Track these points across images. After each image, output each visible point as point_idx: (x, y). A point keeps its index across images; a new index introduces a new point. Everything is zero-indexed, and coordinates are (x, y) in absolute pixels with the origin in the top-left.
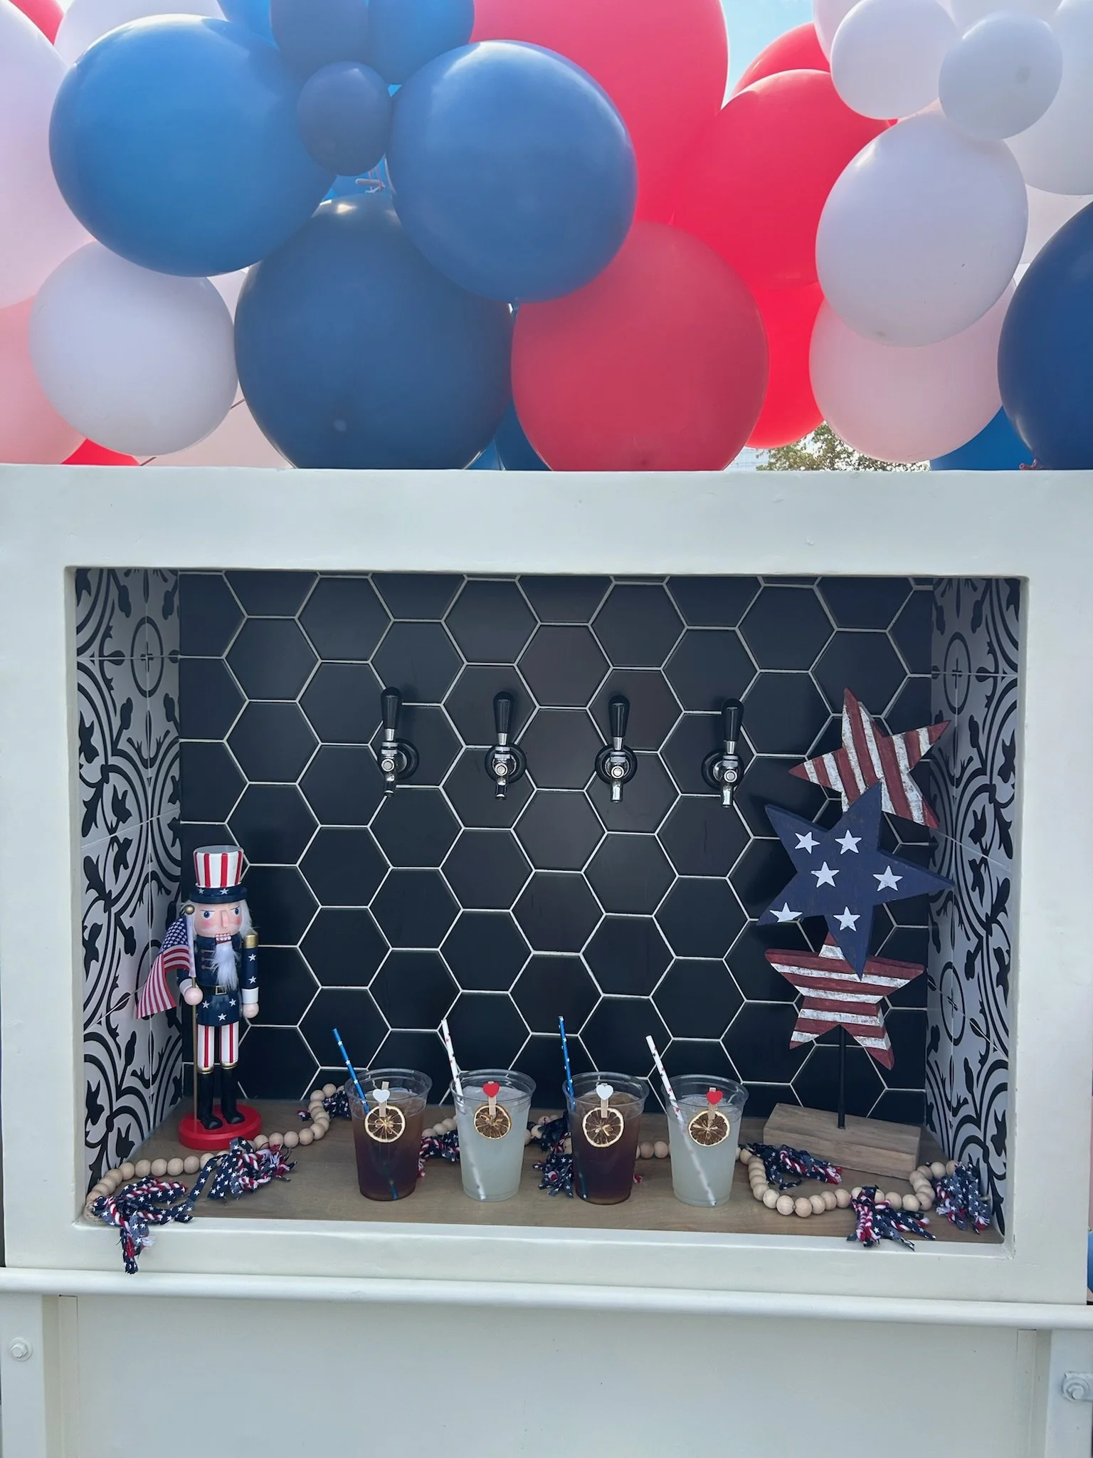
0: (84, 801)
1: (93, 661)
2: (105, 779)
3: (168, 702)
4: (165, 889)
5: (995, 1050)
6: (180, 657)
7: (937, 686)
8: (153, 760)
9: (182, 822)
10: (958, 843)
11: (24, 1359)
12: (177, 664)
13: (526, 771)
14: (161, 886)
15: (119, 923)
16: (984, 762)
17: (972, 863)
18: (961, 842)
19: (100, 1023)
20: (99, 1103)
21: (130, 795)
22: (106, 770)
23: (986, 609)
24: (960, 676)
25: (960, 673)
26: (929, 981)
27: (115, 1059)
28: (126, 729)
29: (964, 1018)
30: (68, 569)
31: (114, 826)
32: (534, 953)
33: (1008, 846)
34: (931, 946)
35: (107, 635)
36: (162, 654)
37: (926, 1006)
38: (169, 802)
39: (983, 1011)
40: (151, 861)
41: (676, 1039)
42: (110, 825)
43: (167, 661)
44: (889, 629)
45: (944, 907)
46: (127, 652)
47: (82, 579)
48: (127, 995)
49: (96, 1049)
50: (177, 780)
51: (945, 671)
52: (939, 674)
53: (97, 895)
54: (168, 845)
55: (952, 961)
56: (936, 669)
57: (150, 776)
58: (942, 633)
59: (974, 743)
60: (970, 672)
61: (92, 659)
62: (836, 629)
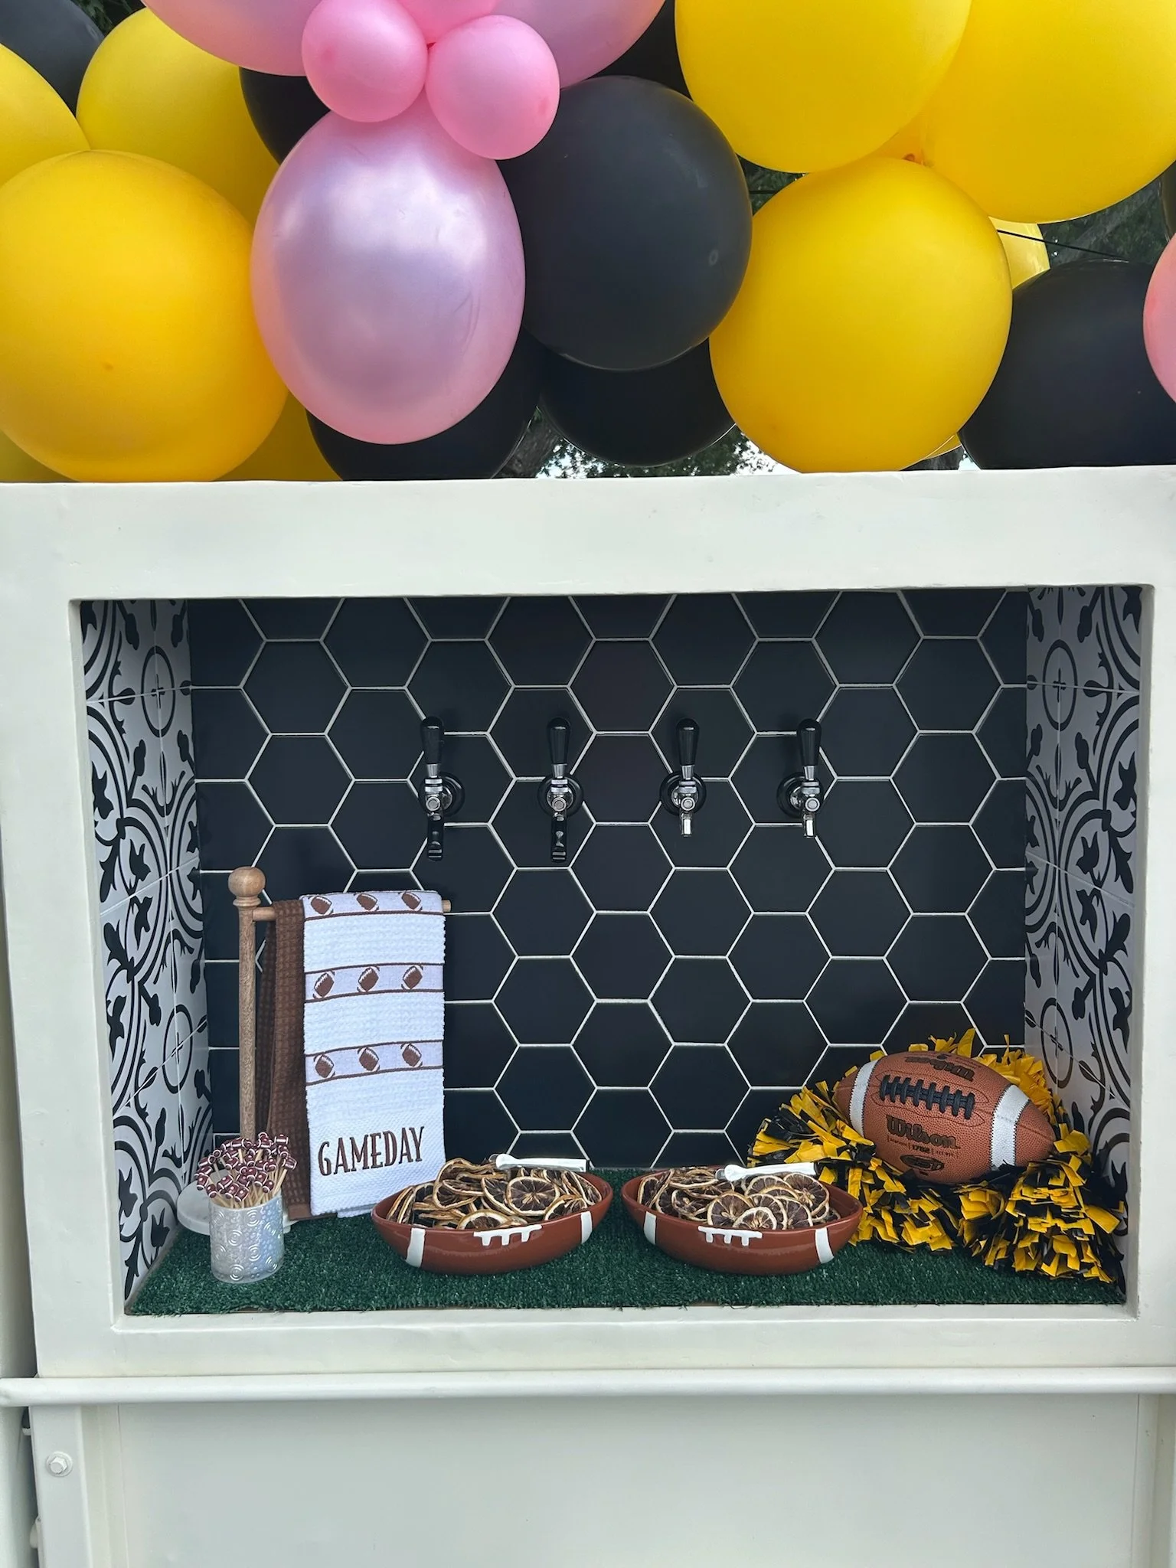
0: (101, 863)
1: (102, 704)
2: (121, 834)
3: (181, 739)
4: (189, 948)
5: (1111, 1097)
6: (191, 687)
7: (1033, 699)
8: (169, 807)
9: (201, 872)
10: (1063, 872)
11: (65, 1474)
12: (189, 696)
13: (584, 804)
14: (183, 945)
15: (143, 992)
16: (1095, 785)
17: (1081, 894)
18: (1066, 870)
19: (128, 1105)
20: (131, 1192)
21: (148, 848)
22: (122, 823)
23: (1096, 617)
24: (1064, 688)
25: (1063, 686)
26: (1026, 1016)
27: (146, 1141)
28: (141, 775)
29: (1072, 1059)
30: (73, 602)
31: (133, 886)
32: (597, 1001)
33: (1128, 879)
34: (1029, 979)
35: (116, 671)
36: (173, 687)
37: (1023, 1043)
38: (188, 850)
39: (1095, 1054)
40: (173, 918)
41: (755, 1088)
42: (128, 886)
43: (179, 694)
44: (980, 635)
45: (1046, 938)
46: (137, 689)
47: (88, 612)
48: (155, 1069)
49: (126, 1134)
50: (195, 825)
51: (1044, 681)
52: (1036, 685)
53: (120, 964)
54: (189, 898)
55: (1056, 998)
56: (1032, 678)
57: (167, 825)
58: (1041, 640)
59: (1083, 762)
60: (1076, 684)
61: (101, 701)
62: (923, 637)
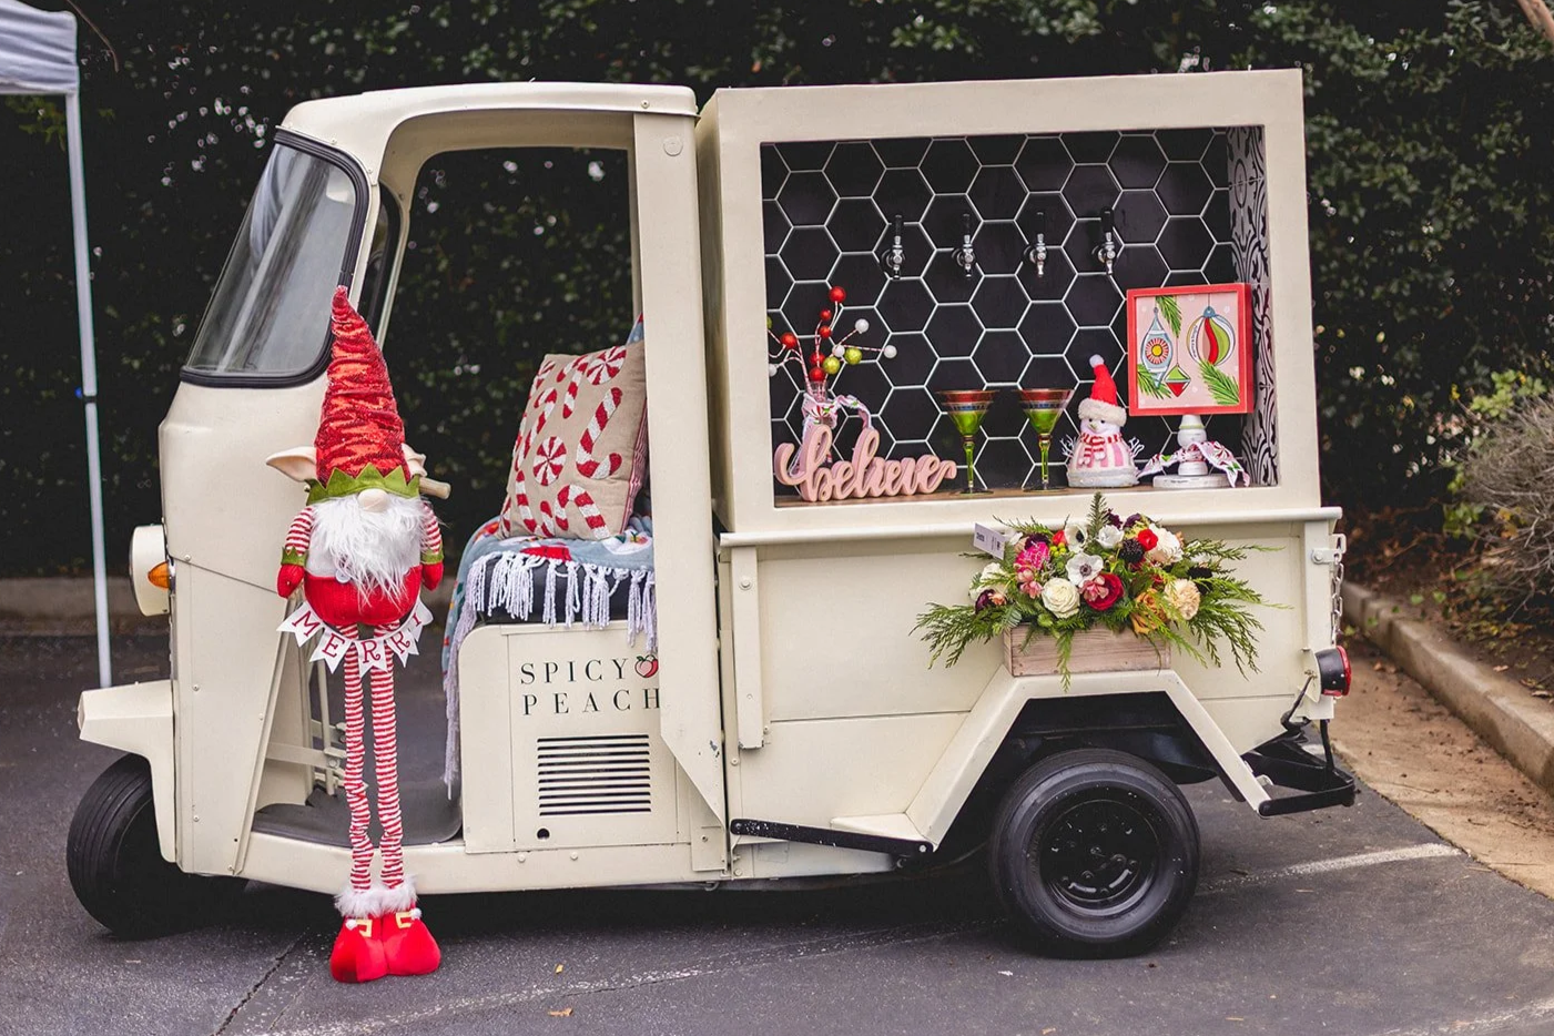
7: (1231, 194)
16: (1255, 230)
23: (1250, 143)
25: (1242, 183)
33: (1268, 273)
44: (1201, 160)
51: (1235, 183)
52: (1232, 186)
56: (1230, 183)
58: (1233, 159)
59: (1251, 222)
62: (1168, 162)
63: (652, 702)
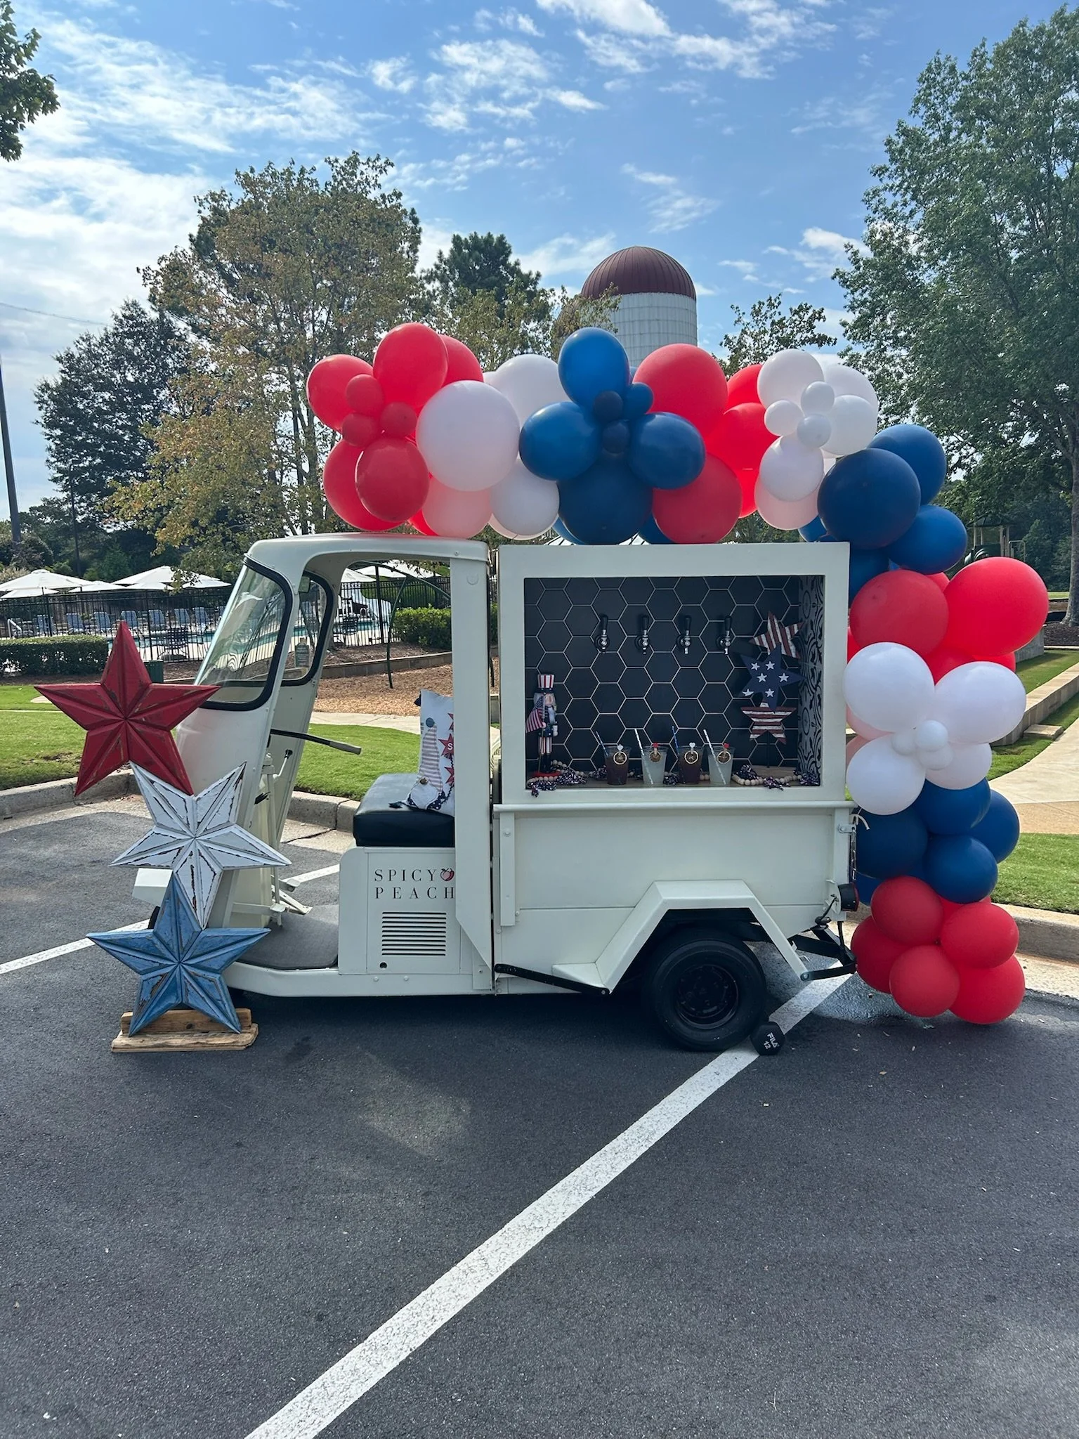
7: (800, 609)
11: (509, 835)
16: (814, 635)
17: (811, 670)
18: (807, 662)
23: (815, 583)
25: (807, 605)
26: (798, 712)
33: (821, 660)
34: (798, 698)
37: (797, 721)
44: (783, 589)
45: (802, 685)
51: (802, 604)
55: (805, 703)
58: (802, 590)
59: (812, 629)
60: (810, 605)
63: (449, 895)
